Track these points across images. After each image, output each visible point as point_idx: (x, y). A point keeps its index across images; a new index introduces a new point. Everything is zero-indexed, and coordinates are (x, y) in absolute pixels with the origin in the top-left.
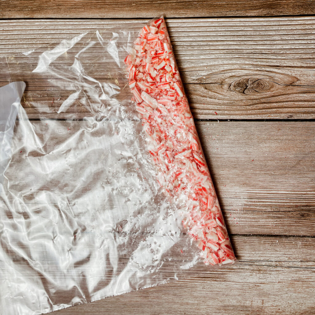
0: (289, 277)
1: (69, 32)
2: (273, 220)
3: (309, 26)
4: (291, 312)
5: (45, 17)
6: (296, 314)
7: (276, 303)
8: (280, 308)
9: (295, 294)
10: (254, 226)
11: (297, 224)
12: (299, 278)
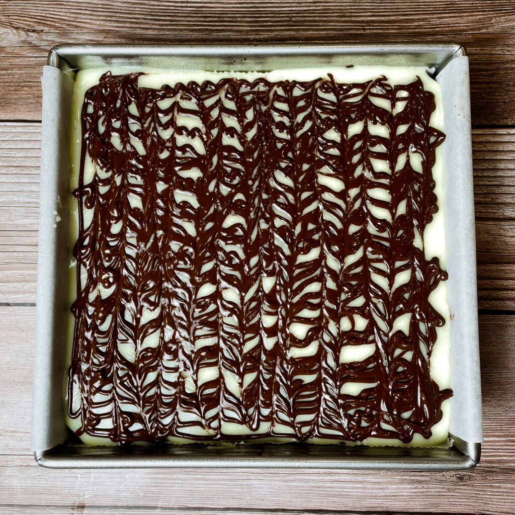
2: (411, 486)
3: (479, 146)
5: (12, 118)
10: (377, 496)
11: (451, 494)
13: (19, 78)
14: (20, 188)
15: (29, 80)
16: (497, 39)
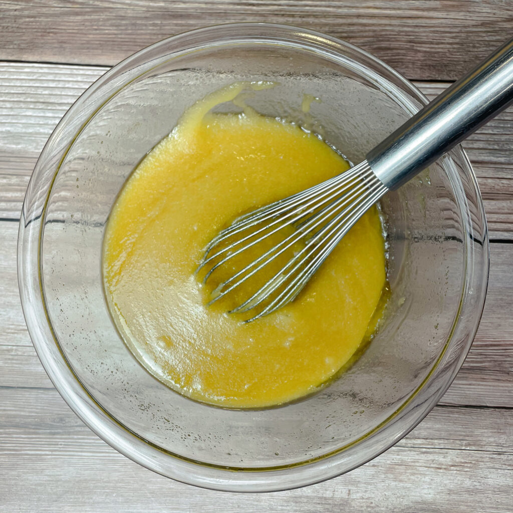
0: (388, 460)
1: (77, 87)
4: (387, 508)
5: (40, 60)
6: (395, 510)
7: (367, 495)
8: (373, 502)
9: (395, 483)
12: (402, 460)
13: (45, 25)
14: (46, 121)
15: (54, 27)
16: (461, 6)
